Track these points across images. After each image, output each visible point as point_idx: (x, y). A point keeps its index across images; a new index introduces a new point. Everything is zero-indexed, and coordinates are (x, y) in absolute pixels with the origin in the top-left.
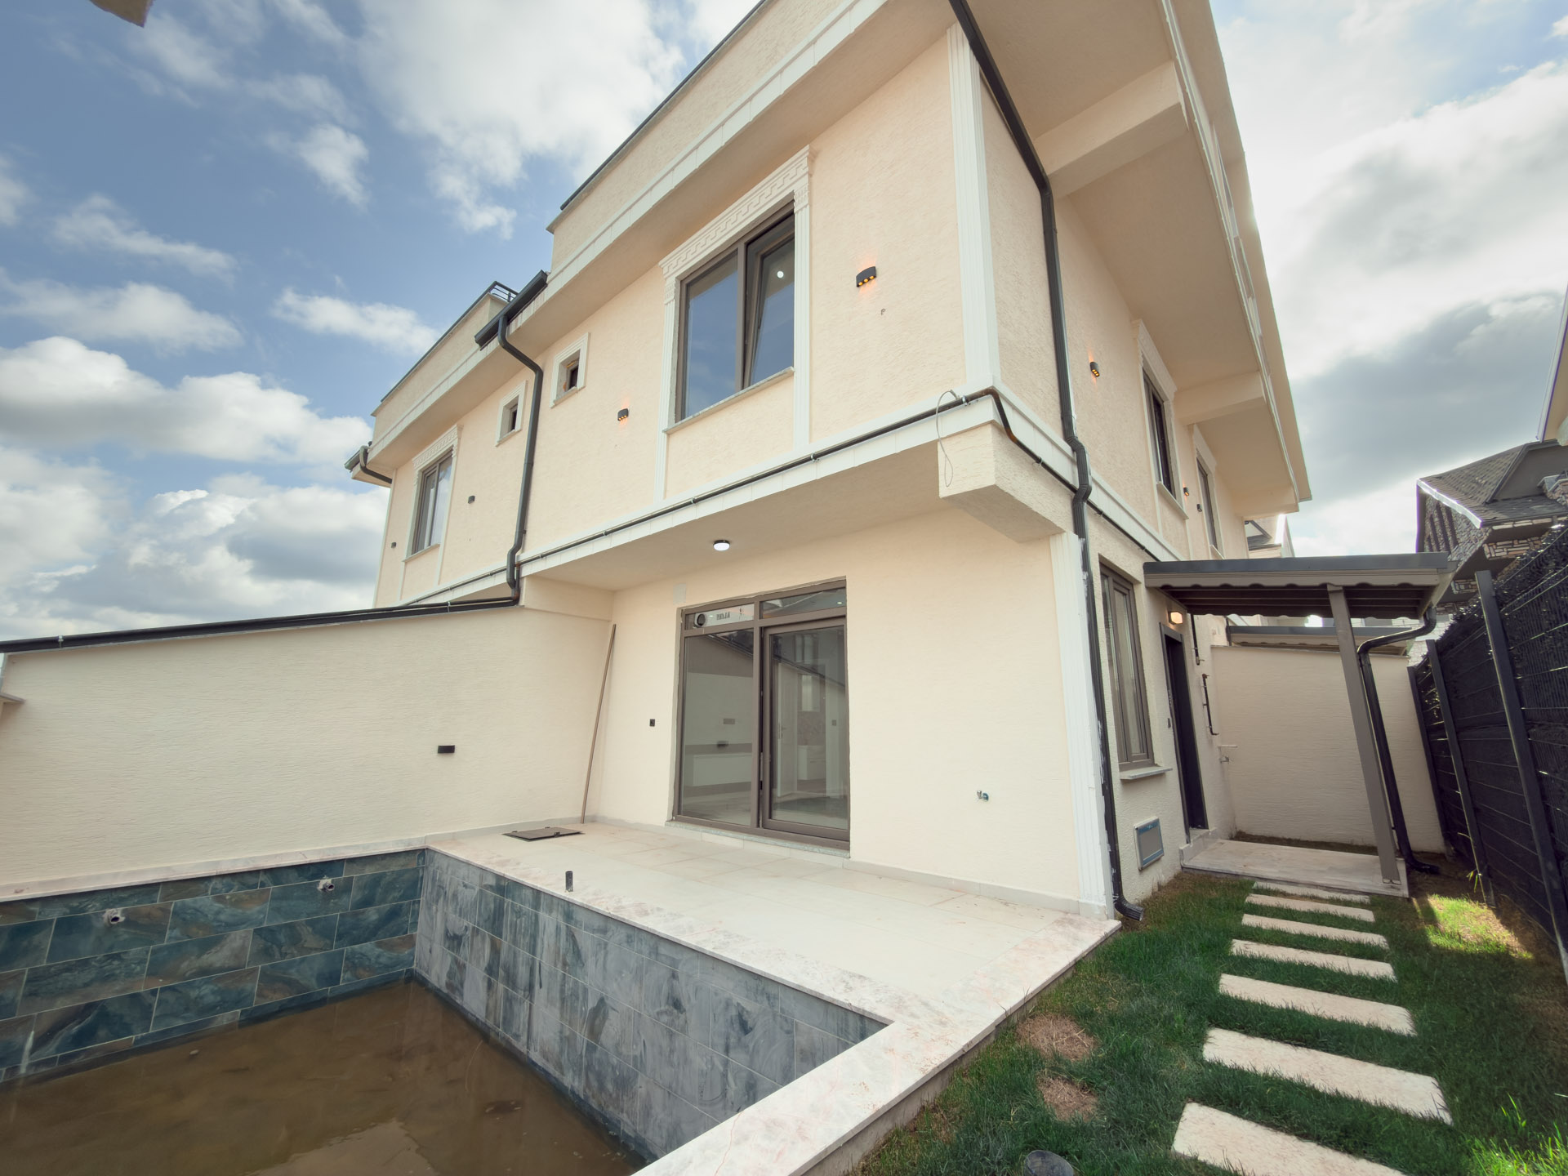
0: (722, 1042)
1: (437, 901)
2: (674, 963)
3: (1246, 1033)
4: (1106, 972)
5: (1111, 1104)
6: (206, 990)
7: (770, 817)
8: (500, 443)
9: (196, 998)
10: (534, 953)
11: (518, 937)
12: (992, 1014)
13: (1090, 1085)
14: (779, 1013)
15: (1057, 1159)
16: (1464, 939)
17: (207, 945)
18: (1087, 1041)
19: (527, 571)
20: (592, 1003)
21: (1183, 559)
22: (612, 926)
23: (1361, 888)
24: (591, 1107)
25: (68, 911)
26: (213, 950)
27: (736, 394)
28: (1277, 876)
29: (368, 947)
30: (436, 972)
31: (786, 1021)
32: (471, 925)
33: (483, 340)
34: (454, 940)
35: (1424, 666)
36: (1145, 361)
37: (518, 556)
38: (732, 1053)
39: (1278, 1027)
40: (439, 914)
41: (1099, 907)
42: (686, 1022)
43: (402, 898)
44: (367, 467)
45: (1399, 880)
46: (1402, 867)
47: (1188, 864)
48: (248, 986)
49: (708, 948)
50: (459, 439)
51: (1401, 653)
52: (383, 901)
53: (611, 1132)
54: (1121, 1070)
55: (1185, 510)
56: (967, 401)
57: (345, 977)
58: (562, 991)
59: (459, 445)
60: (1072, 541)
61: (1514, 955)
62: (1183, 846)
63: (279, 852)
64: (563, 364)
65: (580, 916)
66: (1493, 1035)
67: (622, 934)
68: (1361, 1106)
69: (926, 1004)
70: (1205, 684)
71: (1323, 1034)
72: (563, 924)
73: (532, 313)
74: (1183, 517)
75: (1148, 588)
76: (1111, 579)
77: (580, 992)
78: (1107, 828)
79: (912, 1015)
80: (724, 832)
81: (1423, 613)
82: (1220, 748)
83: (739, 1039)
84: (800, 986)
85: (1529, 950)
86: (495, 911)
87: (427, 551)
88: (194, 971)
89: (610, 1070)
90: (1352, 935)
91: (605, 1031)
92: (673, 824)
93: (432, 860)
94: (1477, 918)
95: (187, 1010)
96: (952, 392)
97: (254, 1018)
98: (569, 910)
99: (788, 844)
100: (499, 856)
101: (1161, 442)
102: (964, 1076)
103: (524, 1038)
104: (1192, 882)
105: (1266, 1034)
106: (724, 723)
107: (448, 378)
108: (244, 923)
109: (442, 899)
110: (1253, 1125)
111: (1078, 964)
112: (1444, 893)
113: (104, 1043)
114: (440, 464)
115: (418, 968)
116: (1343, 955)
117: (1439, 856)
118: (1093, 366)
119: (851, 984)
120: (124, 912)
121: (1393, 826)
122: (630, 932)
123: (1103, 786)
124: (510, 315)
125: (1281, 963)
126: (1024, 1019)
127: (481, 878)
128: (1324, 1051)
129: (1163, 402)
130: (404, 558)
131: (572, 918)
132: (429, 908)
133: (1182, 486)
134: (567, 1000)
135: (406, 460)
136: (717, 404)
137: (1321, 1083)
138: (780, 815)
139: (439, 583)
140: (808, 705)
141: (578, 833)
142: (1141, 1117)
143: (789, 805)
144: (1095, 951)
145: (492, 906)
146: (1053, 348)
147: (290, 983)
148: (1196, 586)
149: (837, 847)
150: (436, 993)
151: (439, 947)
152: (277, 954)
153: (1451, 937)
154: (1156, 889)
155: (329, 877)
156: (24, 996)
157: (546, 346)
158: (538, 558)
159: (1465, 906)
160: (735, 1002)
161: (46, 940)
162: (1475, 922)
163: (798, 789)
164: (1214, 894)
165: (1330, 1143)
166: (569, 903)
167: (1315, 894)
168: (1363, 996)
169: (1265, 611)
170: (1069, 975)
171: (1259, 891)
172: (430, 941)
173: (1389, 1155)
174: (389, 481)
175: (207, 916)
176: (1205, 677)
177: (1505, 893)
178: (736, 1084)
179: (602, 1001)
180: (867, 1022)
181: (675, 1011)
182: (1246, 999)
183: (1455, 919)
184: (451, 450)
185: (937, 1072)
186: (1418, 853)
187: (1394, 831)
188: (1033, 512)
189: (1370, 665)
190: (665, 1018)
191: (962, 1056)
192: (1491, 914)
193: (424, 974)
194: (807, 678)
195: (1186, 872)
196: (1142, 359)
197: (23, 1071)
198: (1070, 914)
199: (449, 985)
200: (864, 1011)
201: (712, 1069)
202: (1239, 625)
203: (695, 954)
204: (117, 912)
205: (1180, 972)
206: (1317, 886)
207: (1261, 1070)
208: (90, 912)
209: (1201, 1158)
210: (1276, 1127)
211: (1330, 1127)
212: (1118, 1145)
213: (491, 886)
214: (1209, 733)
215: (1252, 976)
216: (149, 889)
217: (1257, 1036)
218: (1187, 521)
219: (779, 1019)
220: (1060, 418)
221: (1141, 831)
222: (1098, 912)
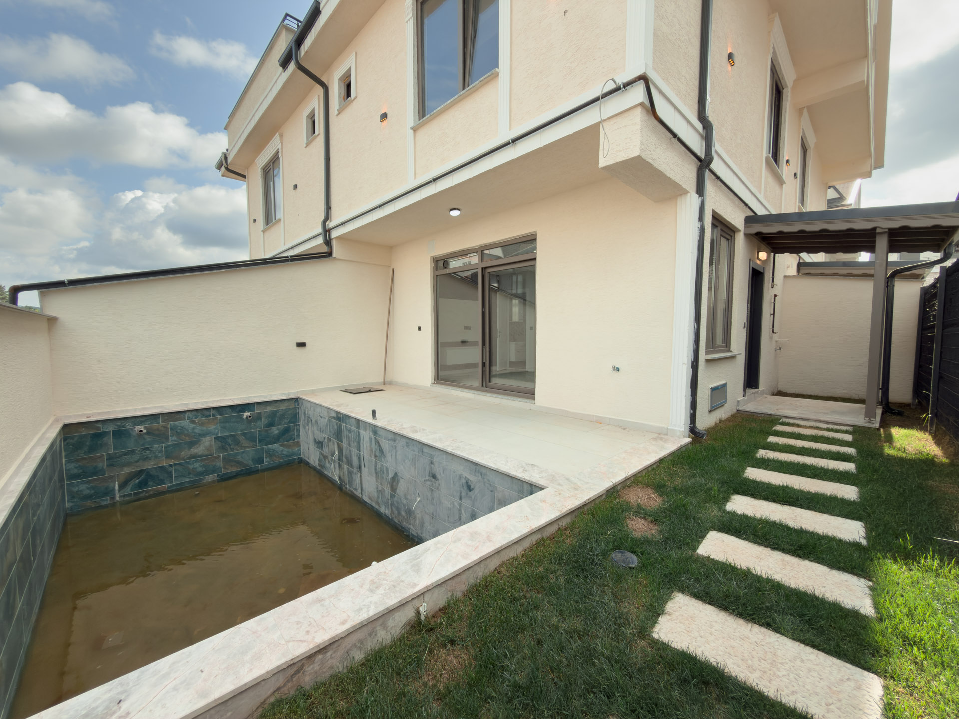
0: (458, 494)
1: (308, 425)
2: (431, 456)
3: (754, 498)
4: (677, 465)
5: (666, 530)
6: (197, 465)
7: (490, 382)
8: (308, 145)
9: (193, 469)
10: (359, 451)
11: (351, 443)
12: (606, 485)
13: (656, 520)
14: (487, 482)
15: (629, 554)
16: (907, 452)
17: (193, 444)
18: (659, 500)
19: (334, 234)
20: (391, 475)
21: (774, 212)
22: (398, 438)
23: (849, 423)
24: (395, 522)
25: (116, 427)
26: (195, 447)
27: (459, 95)
28: (798, 415)
29: (276, 446)
30: (313, 458)
31: (491, 486)
32: (327, 436)
33: (284, 64)
34: (319, 444)
35: (933, 286)
36: (774, 53)
37: (328, 225)
38: (463, 500)
39: (774, 494)
40: (310, 431)
41: (680, 431)
42: (439, 485)
43: (289, 422)
44: (229, 167)
45: (875, 418)
46: (879, 411)
47: (741, 408)
48: (218, 464)
49: (449, 450)
50: (282, 143)
51: (919, 277)
52: (280, 424)
53: (405, 533)
54: (675, 514)
55: (784, 177)
56: (624, 87)
57: (266, 461)
58: (376, 469)
59: (282, 148)
60: (693, 200)
61: (936, 460)
62: (740, 399)
63: (219, 399)
64: (340, 79)
65: (381, 433)
66: (908, 502)
67: (403, 442)
68: (814, 535)
69: (568, 479)
70: (774, 300)
71: (801, 499)
72: (373, 437)
73: (313, 38)
74: (780, 182)
75: (746, 235)
76: (719, 228)
77: (385, 469)
78: (691, 388)
79: (560, 485)
80: (463, 390)
81: (944, 248)
82: (777, 341)
83: (467, 494)
84: (498, 469)
85: (947, 458)
86: (337, 430)
87: (274, 224)
88: (188, 456)
89: (402, 506)
90: (835, 448)
91: (398, 488)
92: (435, 385)
93: (302, 404)
94: (919, 440)
95: (190, 474)
96: (613, 80)
97: (224, 479)
98: (375, 430)
99: (499, 396)
100: (338, 402)
101: (776, 123)
102: (584, 514)
103: (359, 491)
104: (742, 419)
105: (766, 499)
106: (464, 329)
107: (266, 96)
108: (208, 434)
109: (310, 423)
110: (747, 542)
111: (661, 461)
112: (902, 426)
113: (152, 488)
114: (273, 163)
115: (303, 457)
116: (826, 459)
117: (907, 406)
118: (730, 56)
119: (527, 468)
120: (145, 428)
121: (880, 387)
122: (408, 441)
123: (693, 363)
124: (299, 41)
125: (786, 462)
126: (624, 487)
127: (329, 413)
128: (800, 508)
129: (783, 89)
130: (262, 229)
131: (377, 434)
132: (305, 428)
133: (786, 158)
134: (379, 473)
135: (252, 162)
136: (445, 104)
137: (792, 524)
138: (496, 381)
139: (284, 245)
140: (516, 318)
141: (381, 390)
142: (682, 537)
143: (503, 376)
144: (673, 454)
145: (336, 427)
146: (699, 40)
147: (239, 463)
148: (780, 232)
149: (528, 398)
150: (314, 469)
151: (312, 447)
152: (229, 449)
153: (899, 450)
154: (718, 422)
155: (249, 412)
156: (108, 466)
157: (328, 66)
158: (340, 225)
159: (914, 433)
160: (464, 476)
161: (110, 440)
162: (917, 442)
163: (510, 367)
164: (754, 425)
165: (790, 552)
166: (375, 426)
167: (818, 426)
168: (832, 480)
169: (828, 250)
170: (655, 466)
171: (782, 424)
172: (307, 444)
173: (823, 559)
174: (244, 177)
175: (188, 430)
176: (775, 296)
177: (943, 426)
178: (465, 514)
179: (396, 474)
180: (534, 487)
181: (433, 480)
182: (759, 480)
183: (904, 440)
184: (277, 153)
185: (569, 512)
186: (891, 403)
187: (880, 391)
188: (666, 177)
189: (894, 286)
190: (428, 483)
191: (585, 505)
192: (930, 438)
193: (308, 461)
194: (516, 301)
195: (739, 413)
196: (771, 51)
197: (118, 499)
198: (661, 435)
199: (320, 465)
200: (532, 482)
201: (453, 507)
202: (807, 261)
203: (442, 452)
204: (142, 428)
205: (722, 466)
206: (820, 421)
207: (758, 516)
208: (128, 428)
209: (712, 557)
210: (760, 544)
211: (792, 545)
212: (666, 549)
213: (334, 417)
214: (771, 332)
215: (766, 469)
216: (155, 417)
217: (760, 499)
218: (784, 185)
219: (487, 485)
220: (697, 102)
221: (713, 390)
222: (678, 434)
